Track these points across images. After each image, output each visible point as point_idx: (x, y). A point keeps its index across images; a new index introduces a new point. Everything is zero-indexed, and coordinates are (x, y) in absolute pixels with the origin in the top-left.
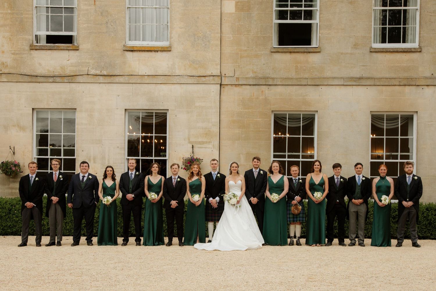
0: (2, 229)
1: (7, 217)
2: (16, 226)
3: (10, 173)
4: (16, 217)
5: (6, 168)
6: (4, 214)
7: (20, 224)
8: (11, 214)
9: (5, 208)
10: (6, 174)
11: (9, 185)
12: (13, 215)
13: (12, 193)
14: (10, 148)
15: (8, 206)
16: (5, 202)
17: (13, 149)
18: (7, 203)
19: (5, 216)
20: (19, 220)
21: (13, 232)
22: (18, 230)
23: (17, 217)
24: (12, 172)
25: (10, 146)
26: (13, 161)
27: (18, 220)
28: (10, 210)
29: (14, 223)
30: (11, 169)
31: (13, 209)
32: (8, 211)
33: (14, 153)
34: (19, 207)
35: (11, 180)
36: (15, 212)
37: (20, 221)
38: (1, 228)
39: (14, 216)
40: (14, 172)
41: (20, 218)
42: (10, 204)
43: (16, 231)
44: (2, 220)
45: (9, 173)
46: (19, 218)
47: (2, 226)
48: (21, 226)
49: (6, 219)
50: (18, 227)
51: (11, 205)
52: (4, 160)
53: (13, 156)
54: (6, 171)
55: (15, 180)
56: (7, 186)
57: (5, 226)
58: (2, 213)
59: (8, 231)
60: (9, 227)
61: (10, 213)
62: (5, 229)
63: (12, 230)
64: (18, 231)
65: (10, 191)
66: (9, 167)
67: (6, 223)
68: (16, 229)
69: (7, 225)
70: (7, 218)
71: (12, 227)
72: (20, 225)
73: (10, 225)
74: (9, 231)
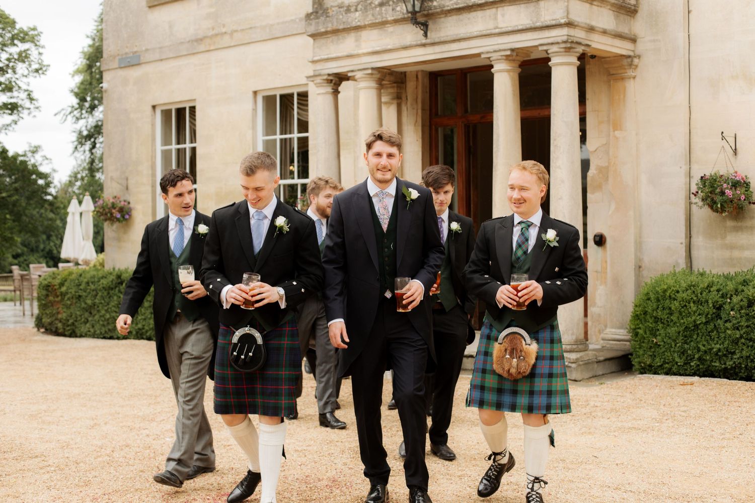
0: (700, 359)
1: (711, 326)
2: (734, 353)
3: (721, 205)
4: (734, 330)
5: (711, 193)
6: (704, 320)
7: (744, 348)
8: (721, 318)
9: (707, 301)
10: (711, 207)
11: (723, 237)
12: (726, 321)
13: (731, 259)
14: (723, 138)
15: (714, 296)
16: (708, 286)
17: (731, 141)
18: (712, 289)
19: (707, 323)
20: (741, 337)
21: (726, 368)
22: (740, 363)
23: (738, 329)
24: (726, 202)
25: (722, 133)
26: (732, 171)
27: (738, 336)
28: (719, 308)
29: (728, 344)
30: (723, 193)
31: (727, 307)
32: (714, 311)
33: (735, 152)
34: (742, 300)
35: (730, 223)
36: (732, 313)
37: (743, 340)
38: (696, 356)
39: (728, 325)
40: (731, 202)
41: (744, 330)
42: (718, 291)
43: (735, 368)
44: (698, 334)
45: (719, 206)
46: (742, 332)
47: (699, 350)
48: (748, 354)
49: (709, 332)
50: (738, 355)
51: (722, 294)
52: (708, 172)
53: (732, 159)
54: (712, 199)
55: (740, 224)
56: (719, 242)
57: (705, 352)
58: (699, 315)
59: (713, 364)
60: (717, 354)
61: (719, 317)
62: (706, 360)
63: (725, 364)
64: (740, 368)
65: (727, 254)
66: (718, 190)
67: (708, 343)
68: (735, 362)
69: (711, 349)
70: (712, 331)
71: (725, 355)
72: (744, 353)
73: (719, 350)
74: (716, 366)
